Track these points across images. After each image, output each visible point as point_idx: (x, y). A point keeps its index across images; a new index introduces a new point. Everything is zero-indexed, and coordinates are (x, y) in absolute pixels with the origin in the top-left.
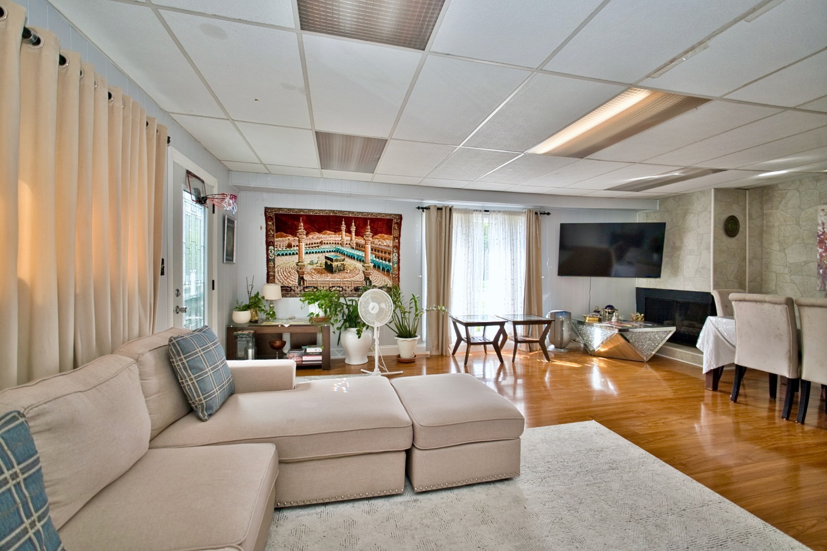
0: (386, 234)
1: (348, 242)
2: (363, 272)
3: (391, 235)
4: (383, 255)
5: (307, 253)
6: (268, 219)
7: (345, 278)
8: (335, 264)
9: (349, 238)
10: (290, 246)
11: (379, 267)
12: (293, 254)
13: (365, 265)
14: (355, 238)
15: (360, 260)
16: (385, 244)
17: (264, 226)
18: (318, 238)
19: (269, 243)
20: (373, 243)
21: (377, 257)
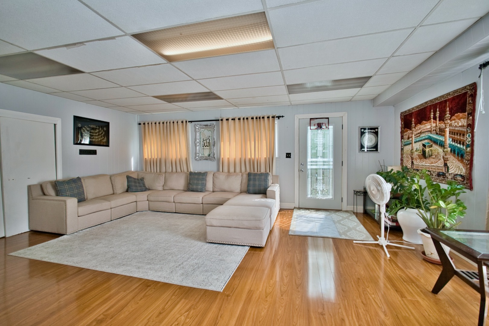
0: (461, 112)
1: (434, 129)
2: (443, 157)
3: (465, 112)
4: (459, 137)
5: (415, 142)
6: (402, 120)
7: (432, 163)
8: (427, 150)
9: (435, 124)
10: (408, 138)
11: (454, 153)
12: (410, 144)
13: (445, 150)
14: (439, 123)
15: (442, 145)
16: (460, 124)
17: (401, 126)
18: (420, 128)
19: (402, 137)
20: (450, 125)
21: (454, 140)
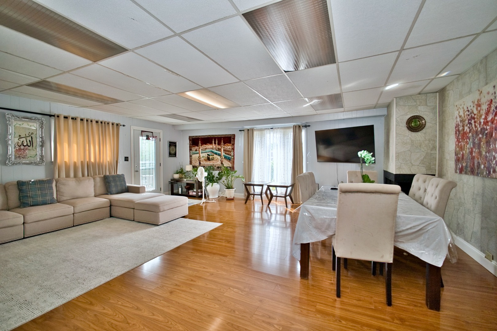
0: (229, 143)
1: (215, 148)
2: (221, 160)
3: (231, 143)
4: (228, 153)
5: (201, 153)
6: (190, 140)
7: (214, 163)
8: (211, 157)
9: (215, 146)
10: (196, 150)
11: (226, 158)
12: (197, 153)
13: (221, 157)
14: (218, 146)
15: (219, 155)
16: (229, 148)
17: (189, 143)
18: (205, 147)
19: (190, 150)
20: (224, 148)
21: (226, 154)
